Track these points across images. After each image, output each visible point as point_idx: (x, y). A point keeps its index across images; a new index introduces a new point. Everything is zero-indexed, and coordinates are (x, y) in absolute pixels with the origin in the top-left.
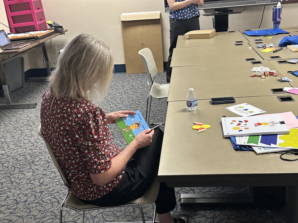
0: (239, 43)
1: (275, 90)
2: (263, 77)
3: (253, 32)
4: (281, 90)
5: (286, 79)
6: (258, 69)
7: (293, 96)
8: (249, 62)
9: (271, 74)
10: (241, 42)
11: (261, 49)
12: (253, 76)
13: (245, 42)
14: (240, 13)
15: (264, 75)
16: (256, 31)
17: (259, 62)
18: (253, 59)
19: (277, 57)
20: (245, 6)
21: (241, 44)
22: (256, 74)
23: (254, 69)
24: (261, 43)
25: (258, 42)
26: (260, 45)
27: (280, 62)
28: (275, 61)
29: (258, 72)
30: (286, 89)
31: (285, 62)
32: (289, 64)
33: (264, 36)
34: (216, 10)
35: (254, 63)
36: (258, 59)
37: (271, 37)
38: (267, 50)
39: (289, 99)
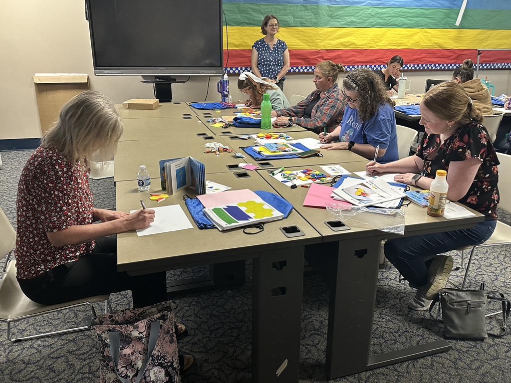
0: (187, 116)
1: (231, 167)
2: (218, 153)
3: (200, 104)
4: (236, 166)
5: (239, 155)
6: (211, 145)
7: (248, 172)
8: (201, 137)
9: (225, 150)
10: (189, 115)
11: (211, 123)
12: (207, 153)
13: (193, 115)
14: (184, 82)
15: (219, 151)
16: (203, 103)
17: (211, 138)
18: (204, 134)
19: (229, 132)
20: (190, 76)
21: (189, 118)
22: (210, 150)
23: (208, 145)
24: (210, 117)
25: (208, 116)
26: (210, 120)
27: (232, 137)
28: (227, 137)
29: (211, 148)
30: (241, 165)
31: (237, 137)
32: (240, 140)
33: (212, 110)
34: (156, 77)
35: (206, 138)
36: (210, 134)
37: (219, 112)
38: (218, 125)
39: (245, 175)
